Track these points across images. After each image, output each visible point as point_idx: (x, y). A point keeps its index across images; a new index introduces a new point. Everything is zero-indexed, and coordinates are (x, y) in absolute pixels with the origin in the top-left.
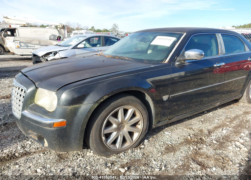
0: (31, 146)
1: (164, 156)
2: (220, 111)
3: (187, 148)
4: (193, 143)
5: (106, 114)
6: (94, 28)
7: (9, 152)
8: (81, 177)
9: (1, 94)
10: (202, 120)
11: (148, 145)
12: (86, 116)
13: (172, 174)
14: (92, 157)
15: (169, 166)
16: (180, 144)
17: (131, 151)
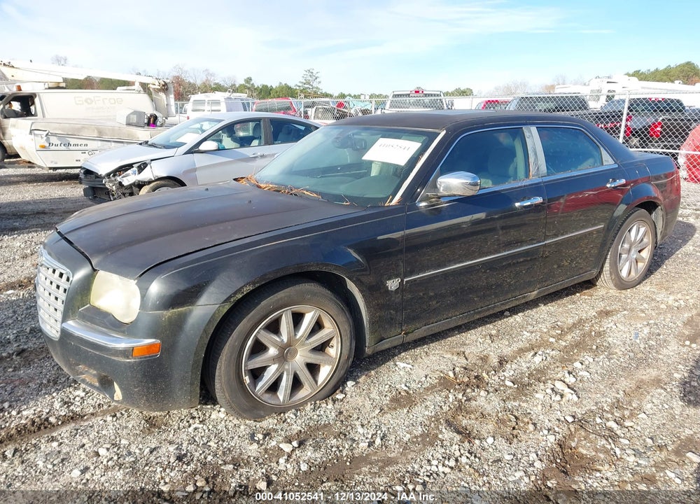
0: (85, 401)
1: (385, 415)
2: (543, 310)
3: (440, 398)
4: (457, 387)
5: (249, 325)
6: (251, 83)
7: (35, 414)
8: (195, 462)
9: (6, 277)
10: (494, 332)
11: (354, 394)
12: (205, 331)
13: (396, 452)
14: (223, 423)
15: (393, 437)
16: (427, 389)
17: (312, 406)
